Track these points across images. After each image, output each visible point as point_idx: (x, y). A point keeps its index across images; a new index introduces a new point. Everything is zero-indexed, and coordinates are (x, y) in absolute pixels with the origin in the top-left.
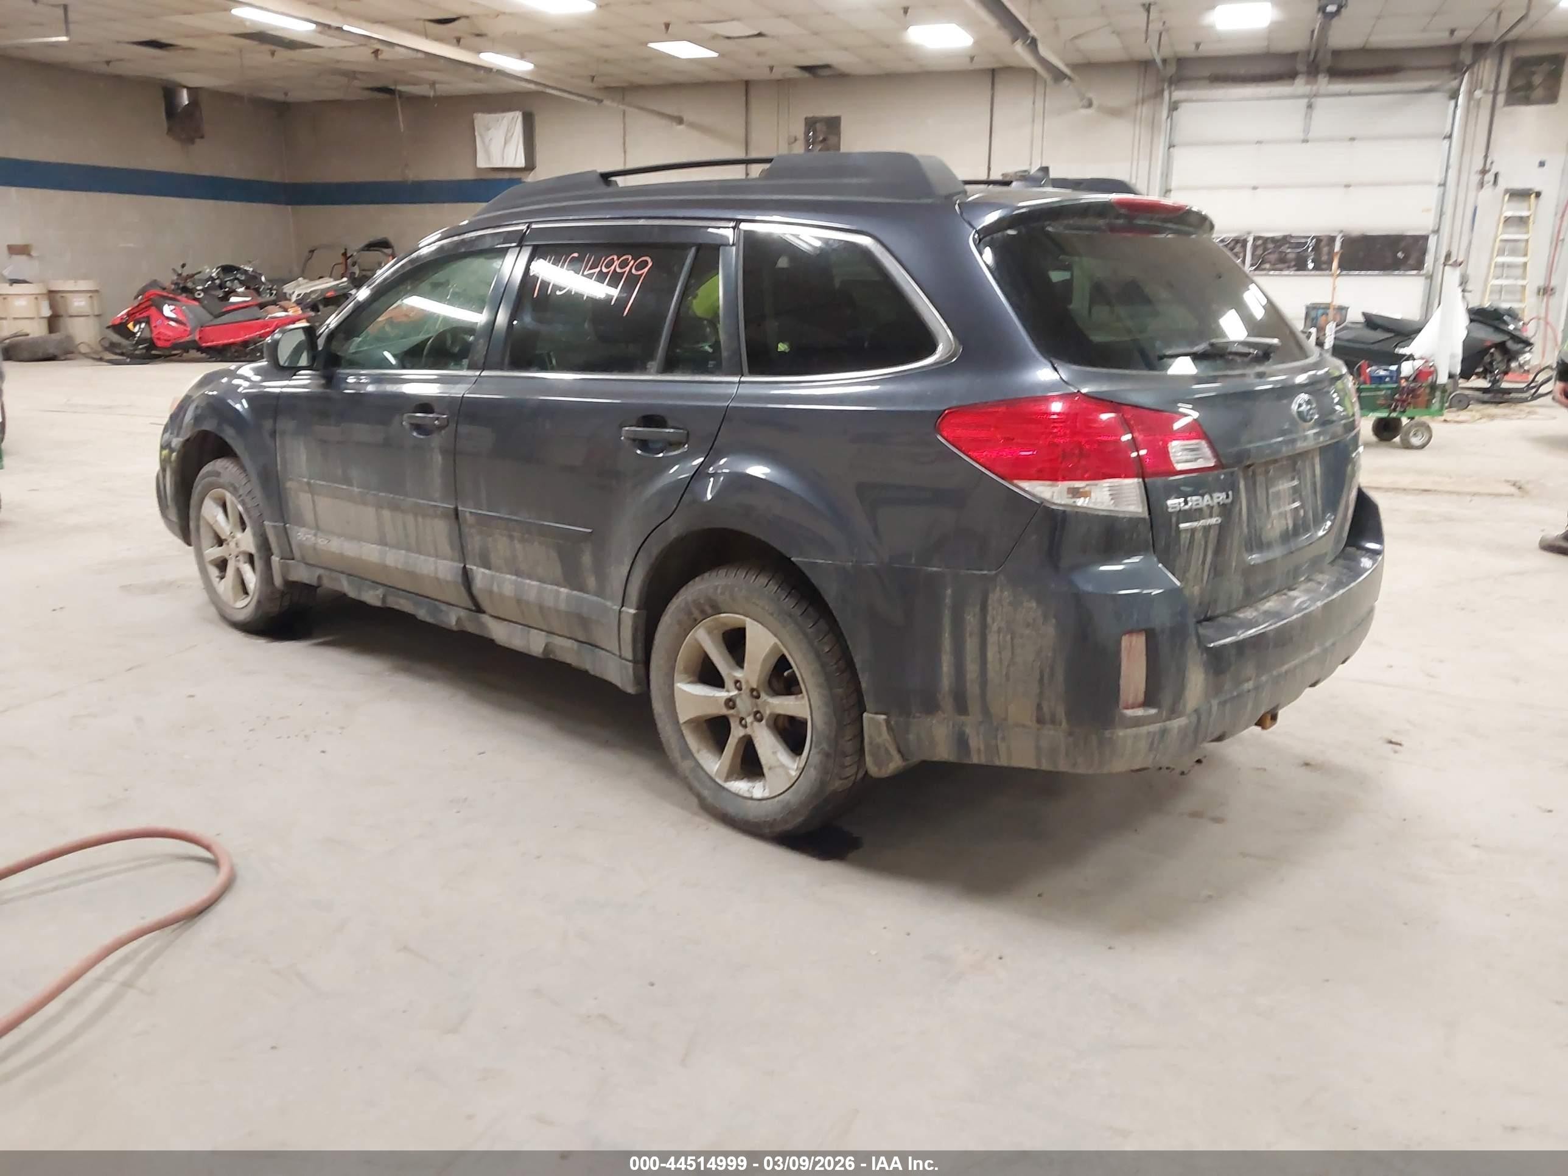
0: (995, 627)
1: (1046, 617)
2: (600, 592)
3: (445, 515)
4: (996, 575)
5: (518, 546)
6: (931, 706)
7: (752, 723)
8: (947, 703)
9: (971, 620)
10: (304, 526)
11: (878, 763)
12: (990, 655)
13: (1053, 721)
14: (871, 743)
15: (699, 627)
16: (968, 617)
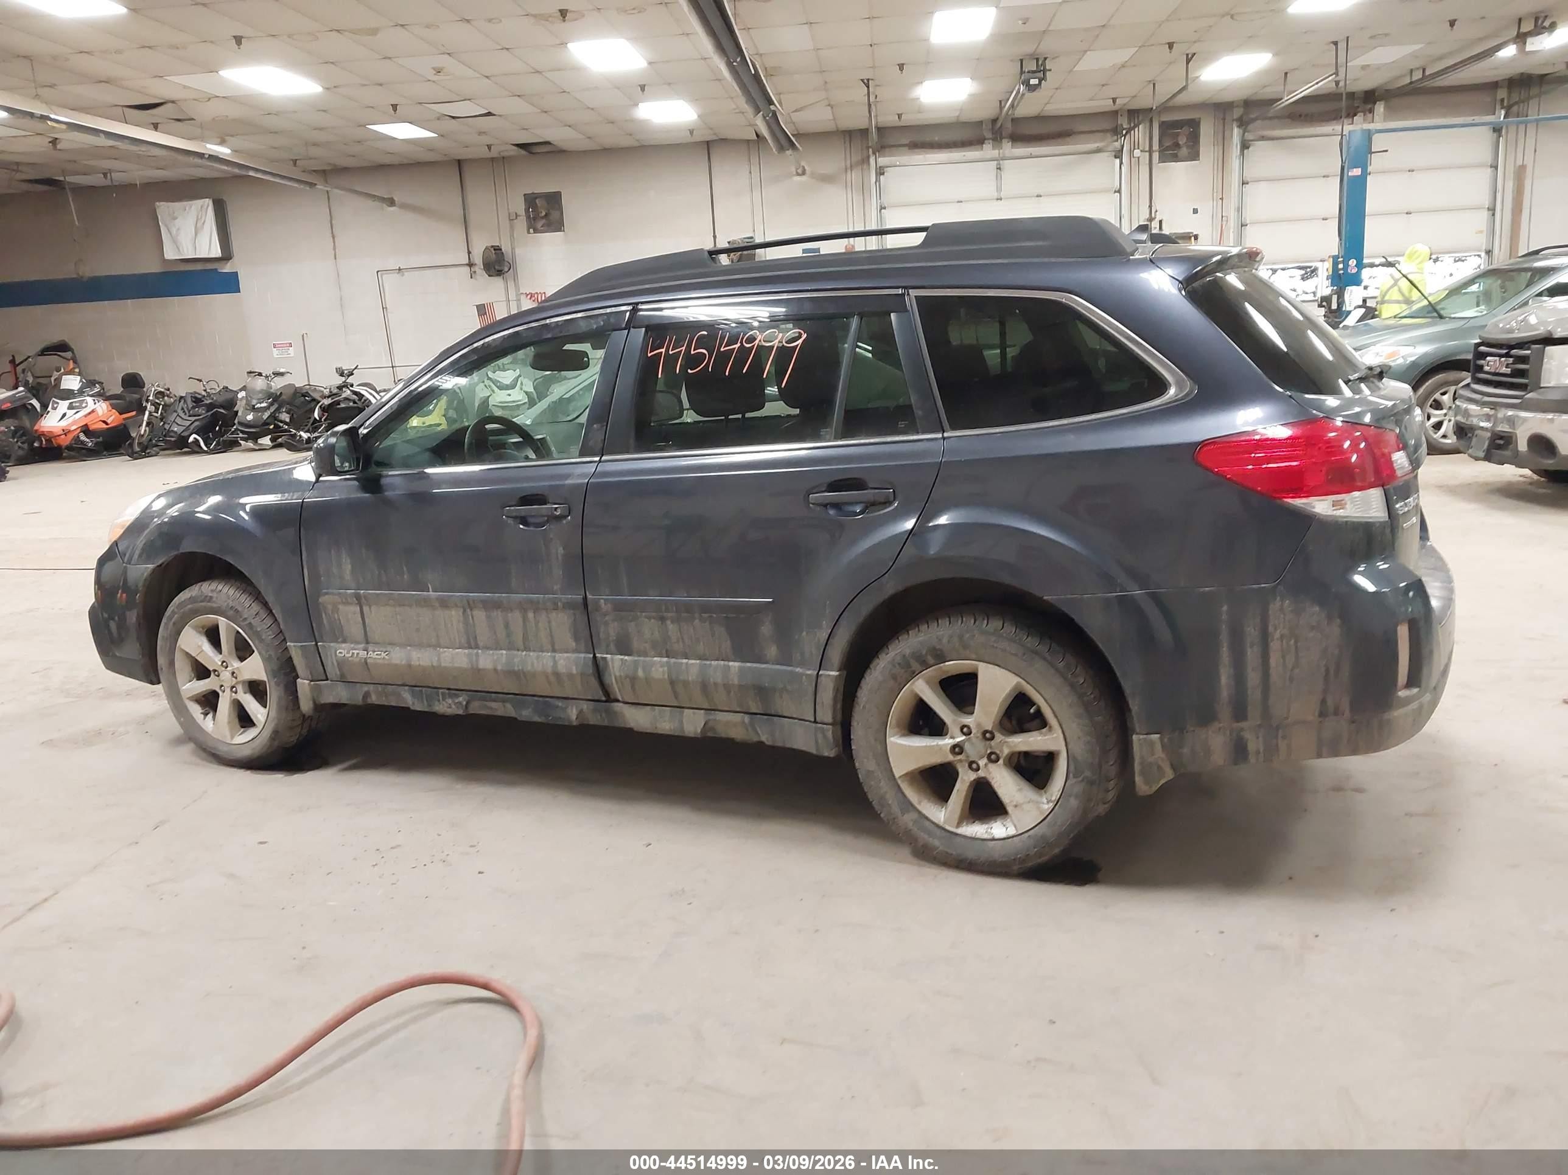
0: (1277, 635)
1: (1330, 618)
2: (785, 659)
3: (569, 606)
4: (1275, 587)
5: (671, 627)
6: (1207, 717)
7: (986, 765)
8: (1224, 711)
9: (1251, 632)
10: (344, 641)
11: (1147, 782)
12: (1273, 662)
13: (1337, 712)
14: (1142, 764)
15: (918, 679)
16: (1249, 629)
